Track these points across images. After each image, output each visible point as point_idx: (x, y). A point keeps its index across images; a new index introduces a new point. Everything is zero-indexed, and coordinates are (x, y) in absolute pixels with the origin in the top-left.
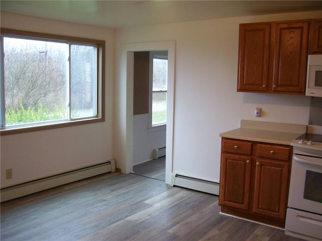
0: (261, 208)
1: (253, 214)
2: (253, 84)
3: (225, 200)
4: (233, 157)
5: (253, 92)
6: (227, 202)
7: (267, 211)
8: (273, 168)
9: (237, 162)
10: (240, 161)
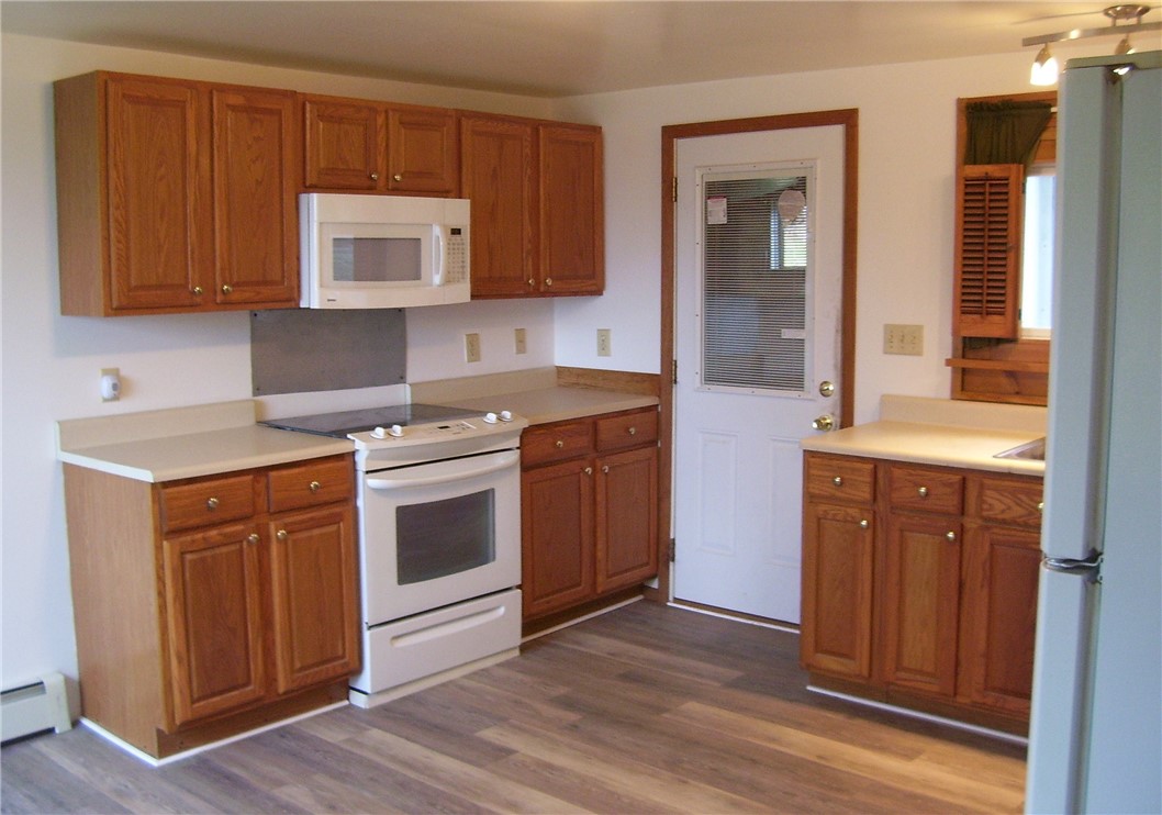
0: (301, 669)
1: (283, 697)
2: (160, 287)
3: (193, 702)
4: (204, 539)
5: (159, 313)
6: (202, 703)
7: (316, 669)
8: (316, 532)
9: (217, 551)
10: (225, 545)
